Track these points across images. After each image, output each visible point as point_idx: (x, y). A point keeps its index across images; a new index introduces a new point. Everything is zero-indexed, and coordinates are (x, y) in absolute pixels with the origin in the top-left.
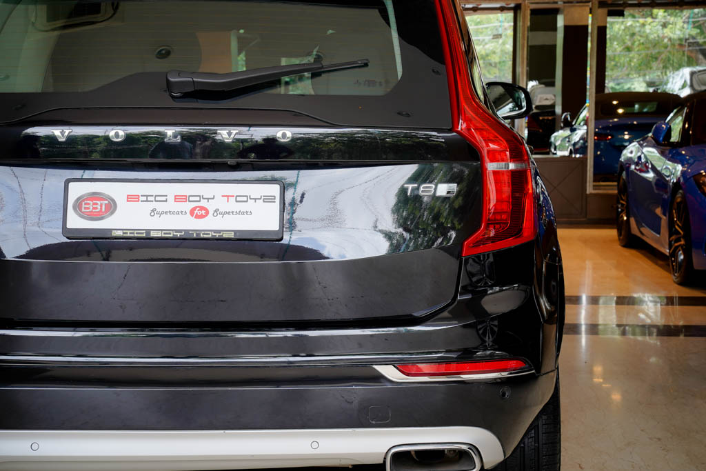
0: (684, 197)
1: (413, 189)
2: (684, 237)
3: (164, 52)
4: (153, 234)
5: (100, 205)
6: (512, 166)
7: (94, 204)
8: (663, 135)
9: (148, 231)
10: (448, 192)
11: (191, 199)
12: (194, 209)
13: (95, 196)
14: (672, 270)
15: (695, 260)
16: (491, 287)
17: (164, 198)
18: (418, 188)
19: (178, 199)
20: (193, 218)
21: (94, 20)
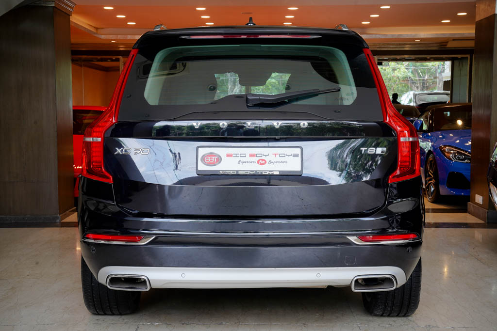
0: (434, 157)
1: (365, 151)
2: (433, 178)
3: (212, 88)
4: (240, 173)
5: (214, 159)
6: (411, 139)
7: (211, 158)
8: (419, 126)
9: (237, 171)
10: (382, 152)
11: (258, 155)
12: (259, 160)
13: (211, 154)
14: (427, 196)
15: (441, 190)
16: (395, 200)
17: (244, 155)
18: (367, 150)
19: (251, 155)
20: (259, 165)
21: (174, 72)
